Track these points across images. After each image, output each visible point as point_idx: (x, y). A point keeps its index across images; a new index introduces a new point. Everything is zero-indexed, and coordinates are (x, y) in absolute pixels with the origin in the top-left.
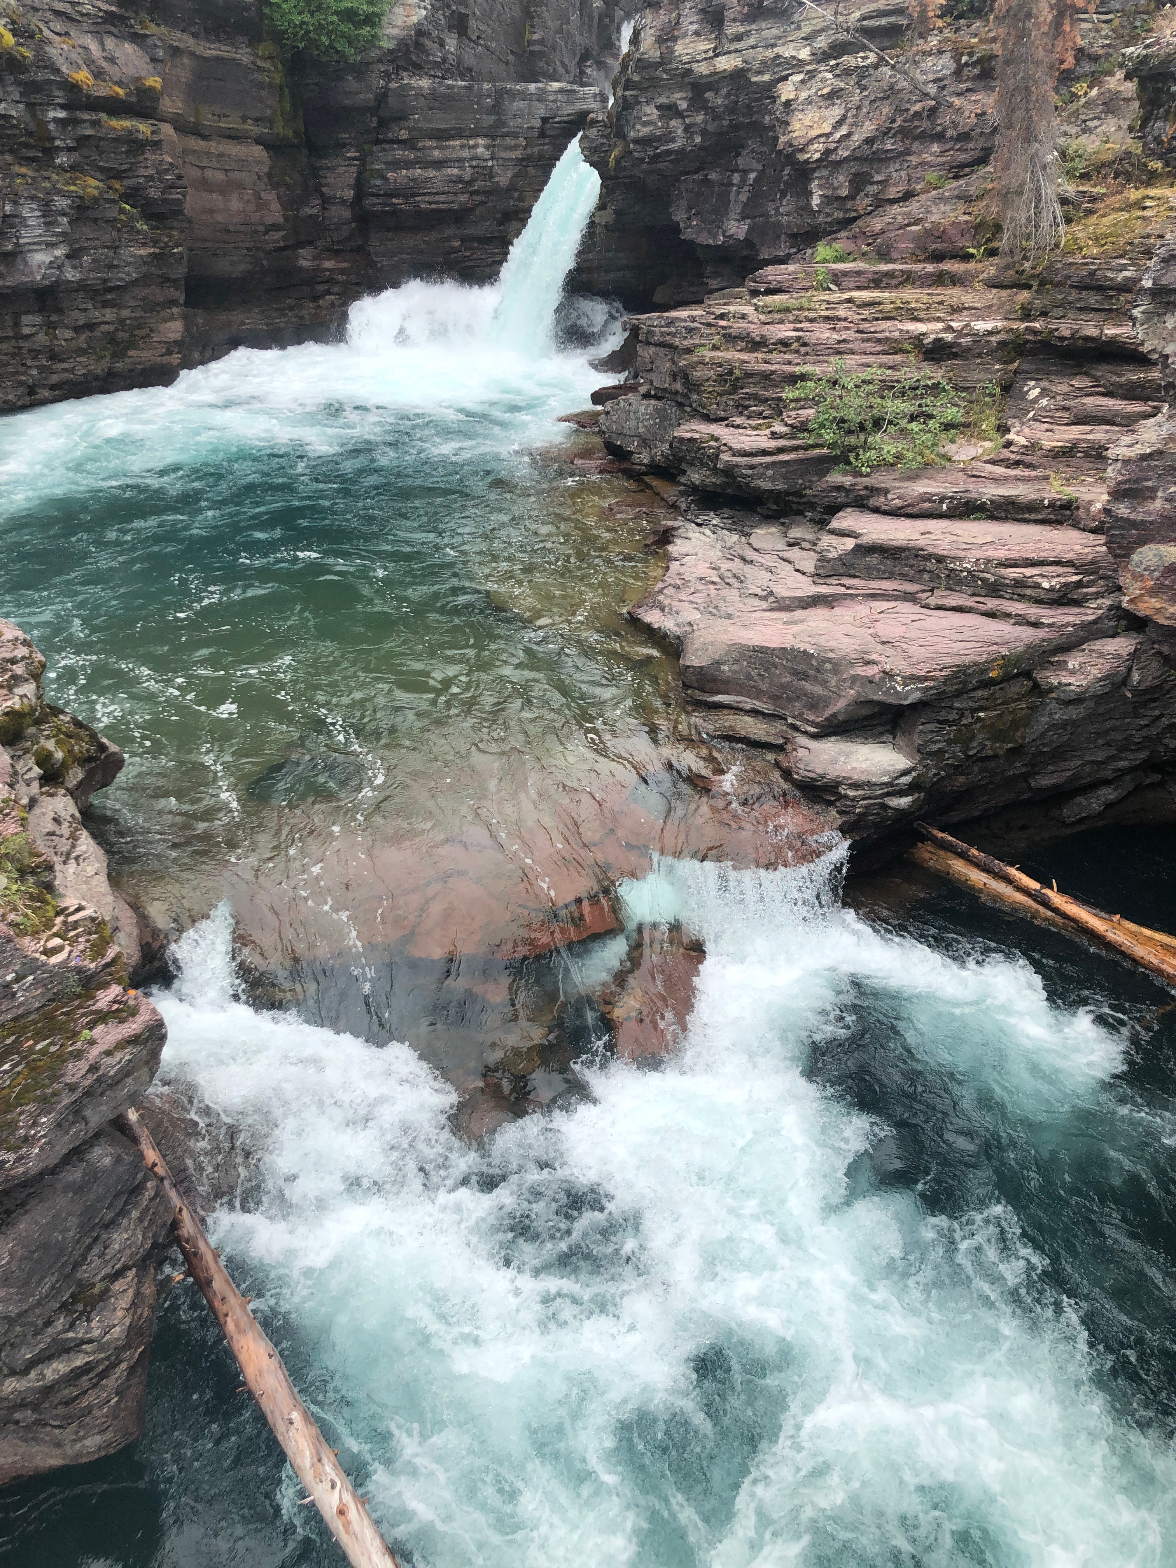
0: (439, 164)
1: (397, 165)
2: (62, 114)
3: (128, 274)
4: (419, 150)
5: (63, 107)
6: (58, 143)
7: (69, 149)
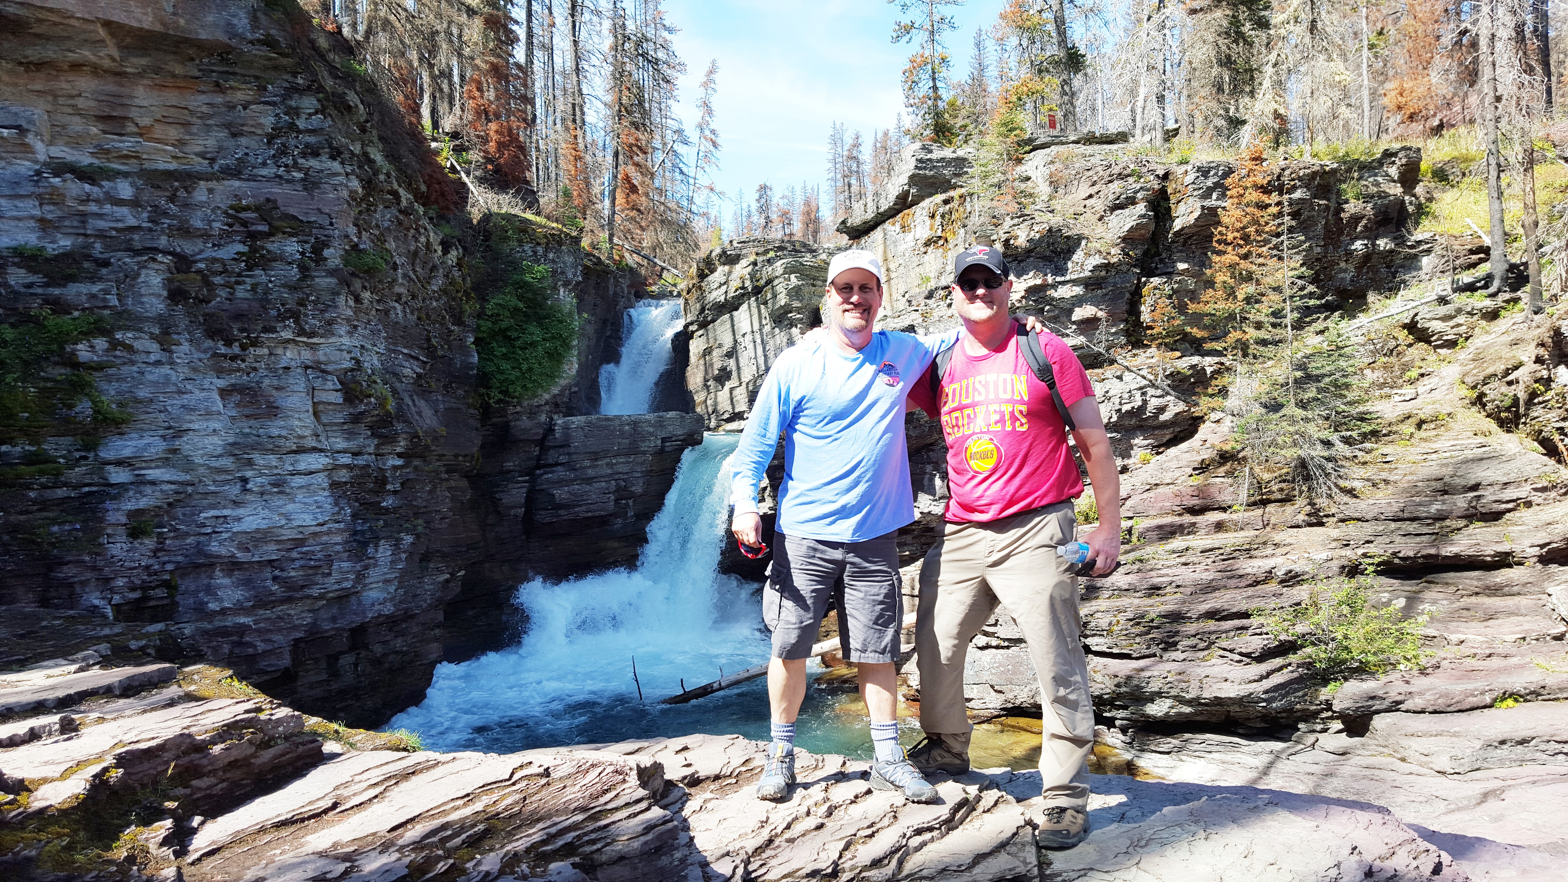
0: (589, 480)
1: (561, 483)
2: (399, 462)
3: (425, 601)
4: (575, 470)
5: (400, 455)
6: (389, 487)
7: (395, 492)
